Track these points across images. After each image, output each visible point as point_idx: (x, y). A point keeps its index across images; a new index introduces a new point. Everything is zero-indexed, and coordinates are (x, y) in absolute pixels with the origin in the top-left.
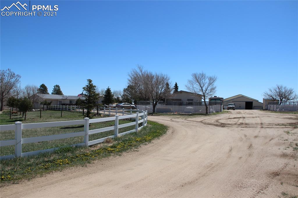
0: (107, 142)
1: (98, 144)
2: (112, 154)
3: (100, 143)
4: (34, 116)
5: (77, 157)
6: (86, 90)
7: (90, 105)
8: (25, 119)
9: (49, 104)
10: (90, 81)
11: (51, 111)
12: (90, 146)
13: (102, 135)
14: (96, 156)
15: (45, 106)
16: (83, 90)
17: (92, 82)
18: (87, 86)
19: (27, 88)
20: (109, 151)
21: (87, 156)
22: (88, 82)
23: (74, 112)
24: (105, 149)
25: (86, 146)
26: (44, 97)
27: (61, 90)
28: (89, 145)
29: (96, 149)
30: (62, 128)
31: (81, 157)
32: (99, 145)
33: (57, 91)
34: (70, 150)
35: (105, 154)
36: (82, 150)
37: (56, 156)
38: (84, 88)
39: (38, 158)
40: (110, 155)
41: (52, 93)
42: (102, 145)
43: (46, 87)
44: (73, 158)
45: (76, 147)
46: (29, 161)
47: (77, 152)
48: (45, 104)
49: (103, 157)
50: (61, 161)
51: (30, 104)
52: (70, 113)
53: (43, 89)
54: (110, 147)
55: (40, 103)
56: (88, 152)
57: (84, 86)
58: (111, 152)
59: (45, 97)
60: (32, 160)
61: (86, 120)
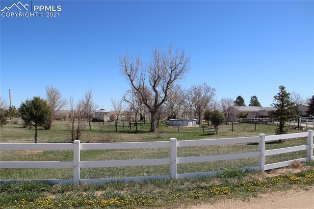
0: (294, 166)
1: (279, 168)
2: (294, 186)
3: (283, 167)
4: (228, 129)
5: (242, 185)
6: (278, 99)
7: (283, 116)
8: (217, 133)
9: (245, 116)
10: (282, 88)
11: (246, 124)
12: (268, 171)
13: (293, 155)
14: (269, 187)
15: (241, 119)
16: (275, 99)
17: (285, 89)
18: (279, 94)
19: (222, 101)
20: (291, 180)
21: (256, 185)
22: (280, 90)
23: (271, 125)
24: (286, 177)
25: (260, 171)
26: (239, 110)
27: (258, 101)
28: (265, 169)
29: (274, 175)
30: (249, 144)
31: (247, 186)
32: (280, 171)
33: (255, 102)
34: (237, 175)
35: (284, 186)
36: (253, 176)
37: (217, 182)
38: (275, 97)
39: (194, 182)
40: (290, 188)
41: (250, 105)
42: (284, 171)
43: (243, 99)
44: (237, 186)
45: (247, 171)
46: (183, 185)
47: (246, 179)
48: (241, 117)
49: (280, 189)
50: (219, 189)
51: (221, 117)
52: (266, 126)
53: (240, 101)
54: (294, 174)
55: (235, 115)
56: (260, 179)
57: (276, 94)
58: (295, 182)
59: (241, 109)
60: (187, 184)
61: (261, 136)
